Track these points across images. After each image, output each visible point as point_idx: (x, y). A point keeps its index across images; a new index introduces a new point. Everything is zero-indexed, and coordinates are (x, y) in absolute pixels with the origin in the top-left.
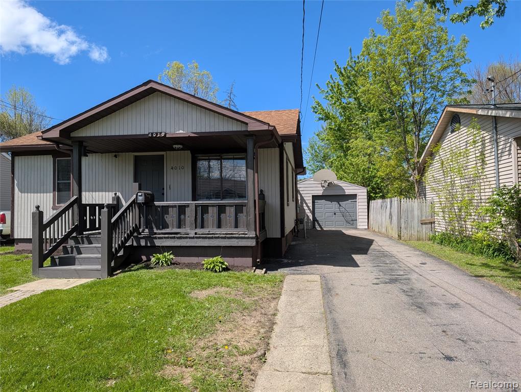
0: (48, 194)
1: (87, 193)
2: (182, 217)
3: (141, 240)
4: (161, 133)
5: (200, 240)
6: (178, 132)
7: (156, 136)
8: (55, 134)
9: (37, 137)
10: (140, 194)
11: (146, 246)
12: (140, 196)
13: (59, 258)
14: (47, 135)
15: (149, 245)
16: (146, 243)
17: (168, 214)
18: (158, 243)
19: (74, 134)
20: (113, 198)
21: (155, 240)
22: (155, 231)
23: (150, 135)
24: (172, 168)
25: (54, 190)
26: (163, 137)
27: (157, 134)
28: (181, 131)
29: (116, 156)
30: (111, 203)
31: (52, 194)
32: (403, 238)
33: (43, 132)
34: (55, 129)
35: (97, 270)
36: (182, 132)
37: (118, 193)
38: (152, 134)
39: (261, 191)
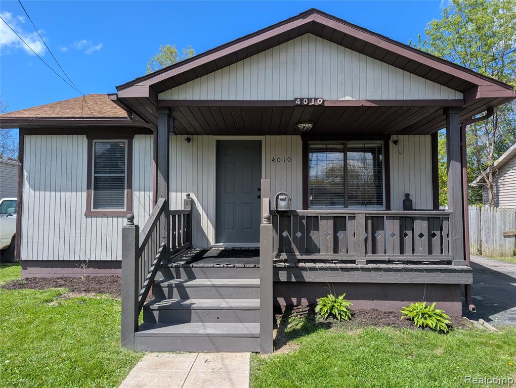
0: (79, 194)
1: (142, 193)
2: (341, 235)
3: (280, 272)
4: (316, 99)
5: (380, 273)
6: (343, 99)
7: (308, 103)
8: (141, 91)
9: (108, 95)
10: (283, 197)
11: (288, 283)
12: (282, 200)
13: (160, 309)
14: (124, 94)
15: (293, 280)
16: (289, 277)
17: (317, 229)
18: (309, 277)
19: (162, 96)
20: (186, 202)
21: (304, 273)
22: (299, 257)
23: (298, 102)
24: (273, 160)
25: (89, 187)
26: (320, 105)
27: (309, 100)
28: (348, 98)
29: (189, 140)
30: (183, 209)
31: (85, 194)
32: (483, 253)
33: (119, 88)
34: (140, 84)
35: (253, 337)
36: (350, 99)
37: (191, 194)
38: (301, 100)
39: (407, 195)
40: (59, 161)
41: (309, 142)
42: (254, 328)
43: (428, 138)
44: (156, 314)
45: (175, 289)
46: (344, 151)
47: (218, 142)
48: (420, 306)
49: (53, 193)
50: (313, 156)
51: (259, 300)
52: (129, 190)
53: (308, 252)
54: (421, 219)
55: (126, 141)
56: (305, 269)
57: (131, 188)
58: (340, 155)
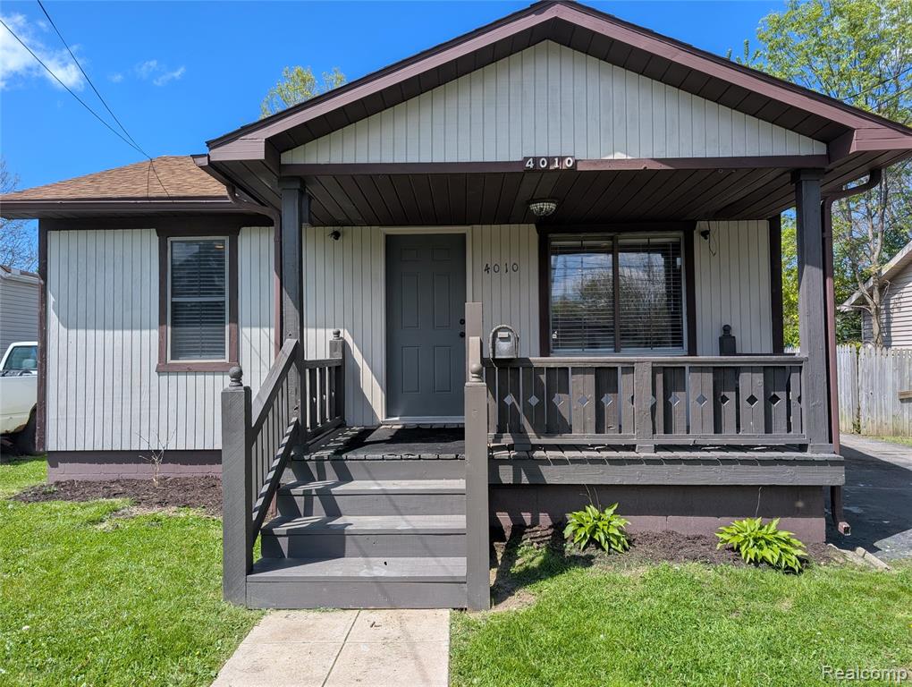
0: (146, 333)
2: (608, 400)
3: (501, 467)
4: (562, 159)
5: (679, 467)
6: (611, 157)
7: (548, 165)
8: (251, 149)
9: (193, 156)
10: (505, 334)
11: (516, 486)
12: (502, 339)
13: (290, 533)
14: (220, 155)
15: (525, 480)
17: (567, 391)
18: (552, 476)
19: (289, 158)
20: (333, 346)
21: (543, 469)
22: (535, 440)
23: (530, 165)
24: (487, 269)
25: (162, 322)
26: (569, 169)
27: (550, 160)
28: (619, 156)
29: (336, 235)
30: (328, 358)
31: (155, 333)
33: (212, 144)
34: (249, 136)
35: (454, 581)
36: (624, 157)
37: (342, 331)
38: (536, 160)
39: (727, 329)
40: (109, 276)
41: (550, 236)
42: (456, 566)
43: (764, 226)
44: (284, 543)
45: (316, 499)
46: (613, 250)
47: (388, 237)
48: (750, 525)
49: (100, 333)
50: (558, 261)
51: (463, 517)
52: (234, 325)
53: (550, 432)
54: (753, 370)
55: (227, 239)
56: (545, 462)
57: (237, 322)
58: (606, 259)
